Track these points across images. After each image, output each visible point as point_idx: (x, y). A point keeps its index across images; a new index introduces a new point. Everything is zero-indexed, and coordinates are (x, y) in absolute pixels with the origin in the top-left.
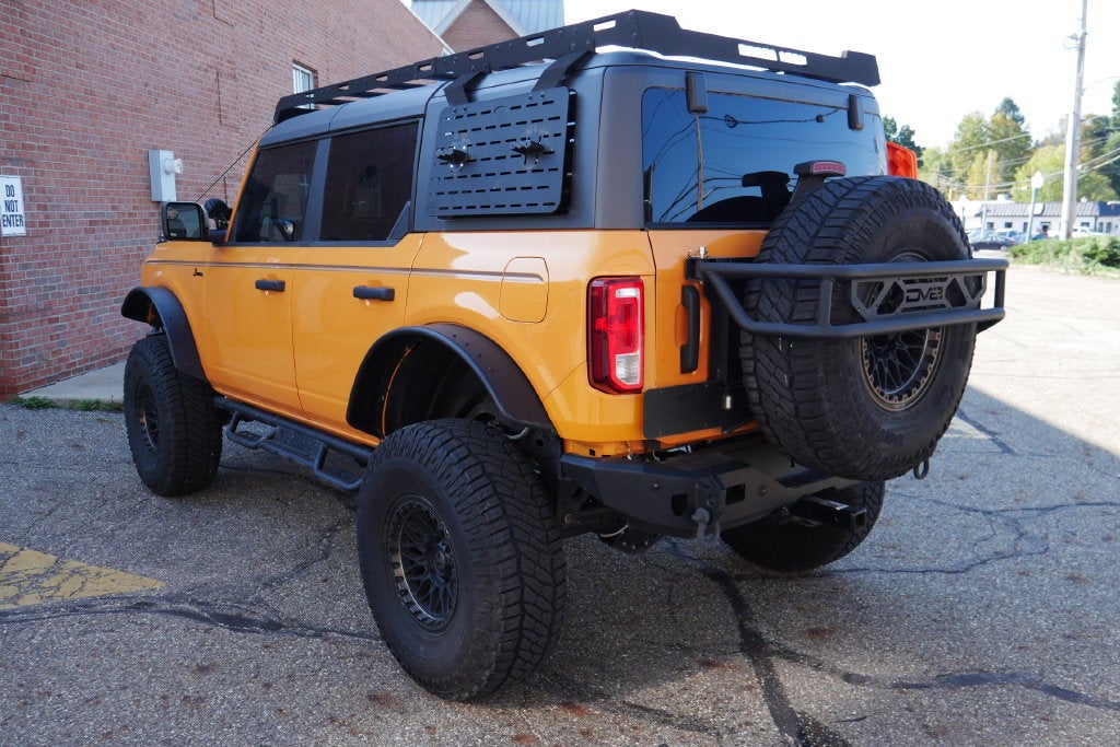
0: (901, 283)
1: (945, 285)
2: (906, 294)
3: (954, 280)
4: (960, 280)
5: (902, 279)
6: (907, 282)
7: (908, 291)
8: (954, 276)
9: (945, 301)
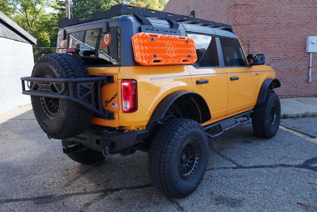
0: (38, 83)
1: (50, 85)
2: (39, 86)
3: (52, 84)
4: (54, 84)
5: (38, 82)
6: (39, 83)
7: (40, 85)
8: (52, 83)
9: (50, 90)
